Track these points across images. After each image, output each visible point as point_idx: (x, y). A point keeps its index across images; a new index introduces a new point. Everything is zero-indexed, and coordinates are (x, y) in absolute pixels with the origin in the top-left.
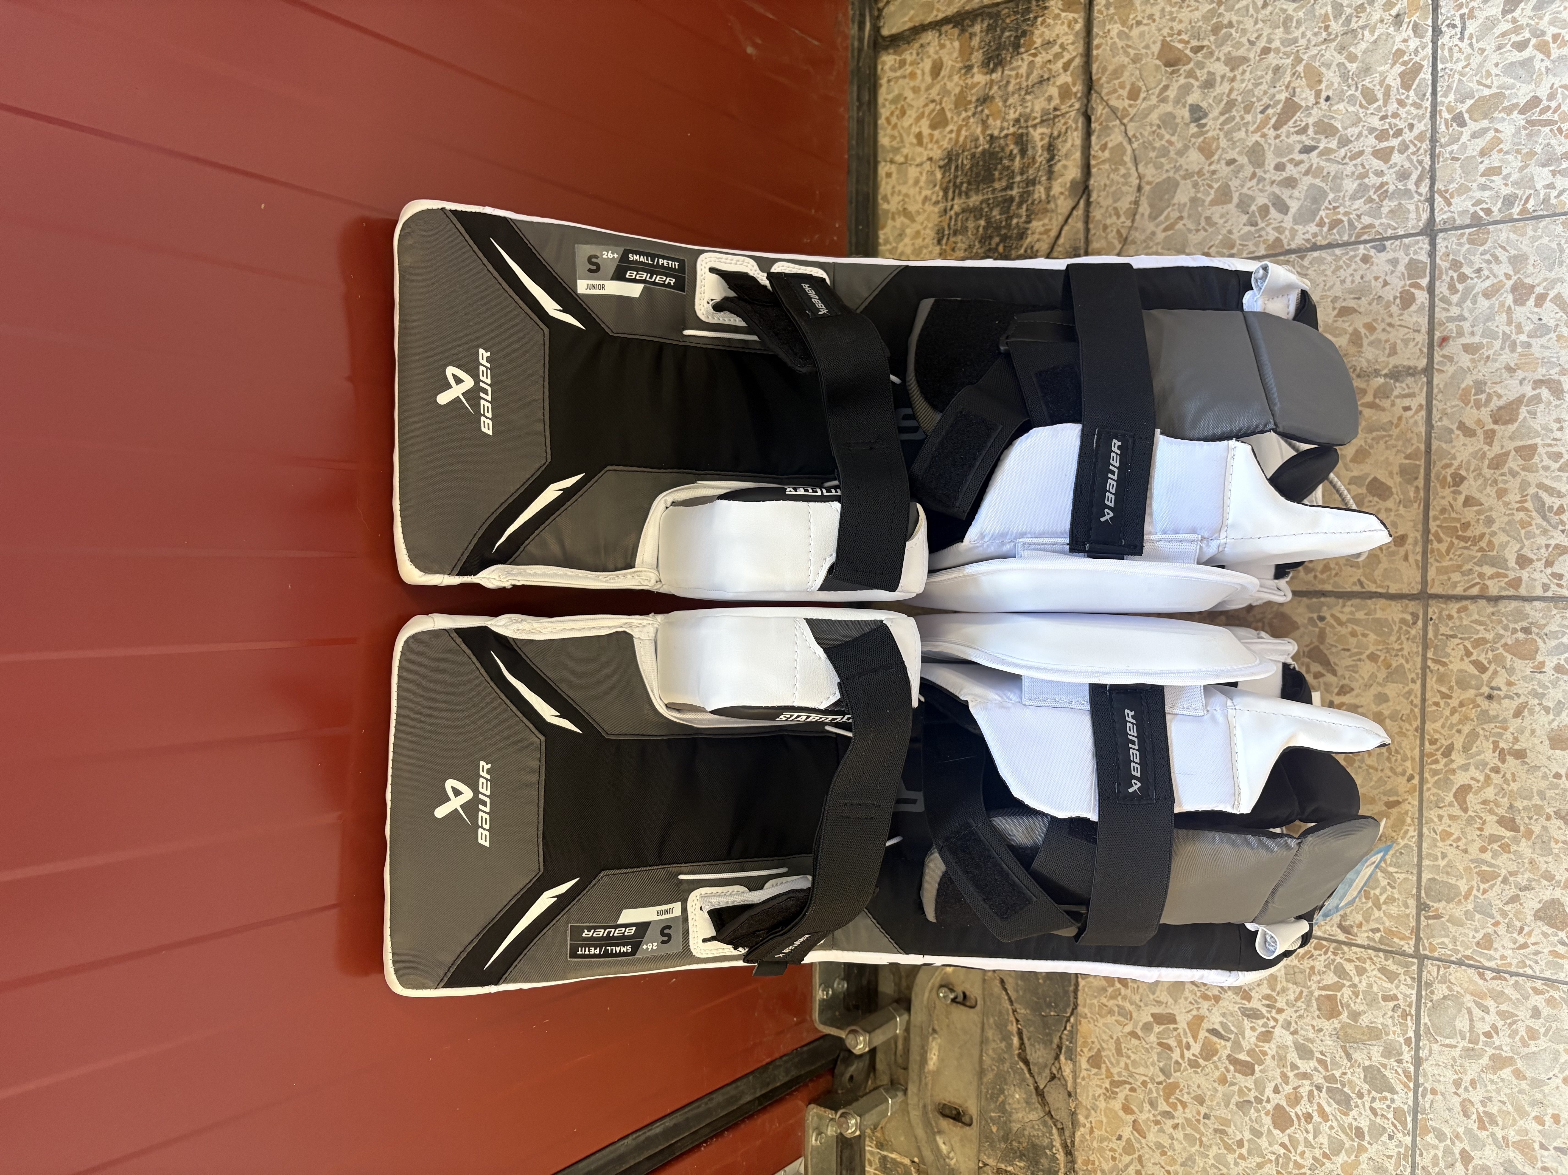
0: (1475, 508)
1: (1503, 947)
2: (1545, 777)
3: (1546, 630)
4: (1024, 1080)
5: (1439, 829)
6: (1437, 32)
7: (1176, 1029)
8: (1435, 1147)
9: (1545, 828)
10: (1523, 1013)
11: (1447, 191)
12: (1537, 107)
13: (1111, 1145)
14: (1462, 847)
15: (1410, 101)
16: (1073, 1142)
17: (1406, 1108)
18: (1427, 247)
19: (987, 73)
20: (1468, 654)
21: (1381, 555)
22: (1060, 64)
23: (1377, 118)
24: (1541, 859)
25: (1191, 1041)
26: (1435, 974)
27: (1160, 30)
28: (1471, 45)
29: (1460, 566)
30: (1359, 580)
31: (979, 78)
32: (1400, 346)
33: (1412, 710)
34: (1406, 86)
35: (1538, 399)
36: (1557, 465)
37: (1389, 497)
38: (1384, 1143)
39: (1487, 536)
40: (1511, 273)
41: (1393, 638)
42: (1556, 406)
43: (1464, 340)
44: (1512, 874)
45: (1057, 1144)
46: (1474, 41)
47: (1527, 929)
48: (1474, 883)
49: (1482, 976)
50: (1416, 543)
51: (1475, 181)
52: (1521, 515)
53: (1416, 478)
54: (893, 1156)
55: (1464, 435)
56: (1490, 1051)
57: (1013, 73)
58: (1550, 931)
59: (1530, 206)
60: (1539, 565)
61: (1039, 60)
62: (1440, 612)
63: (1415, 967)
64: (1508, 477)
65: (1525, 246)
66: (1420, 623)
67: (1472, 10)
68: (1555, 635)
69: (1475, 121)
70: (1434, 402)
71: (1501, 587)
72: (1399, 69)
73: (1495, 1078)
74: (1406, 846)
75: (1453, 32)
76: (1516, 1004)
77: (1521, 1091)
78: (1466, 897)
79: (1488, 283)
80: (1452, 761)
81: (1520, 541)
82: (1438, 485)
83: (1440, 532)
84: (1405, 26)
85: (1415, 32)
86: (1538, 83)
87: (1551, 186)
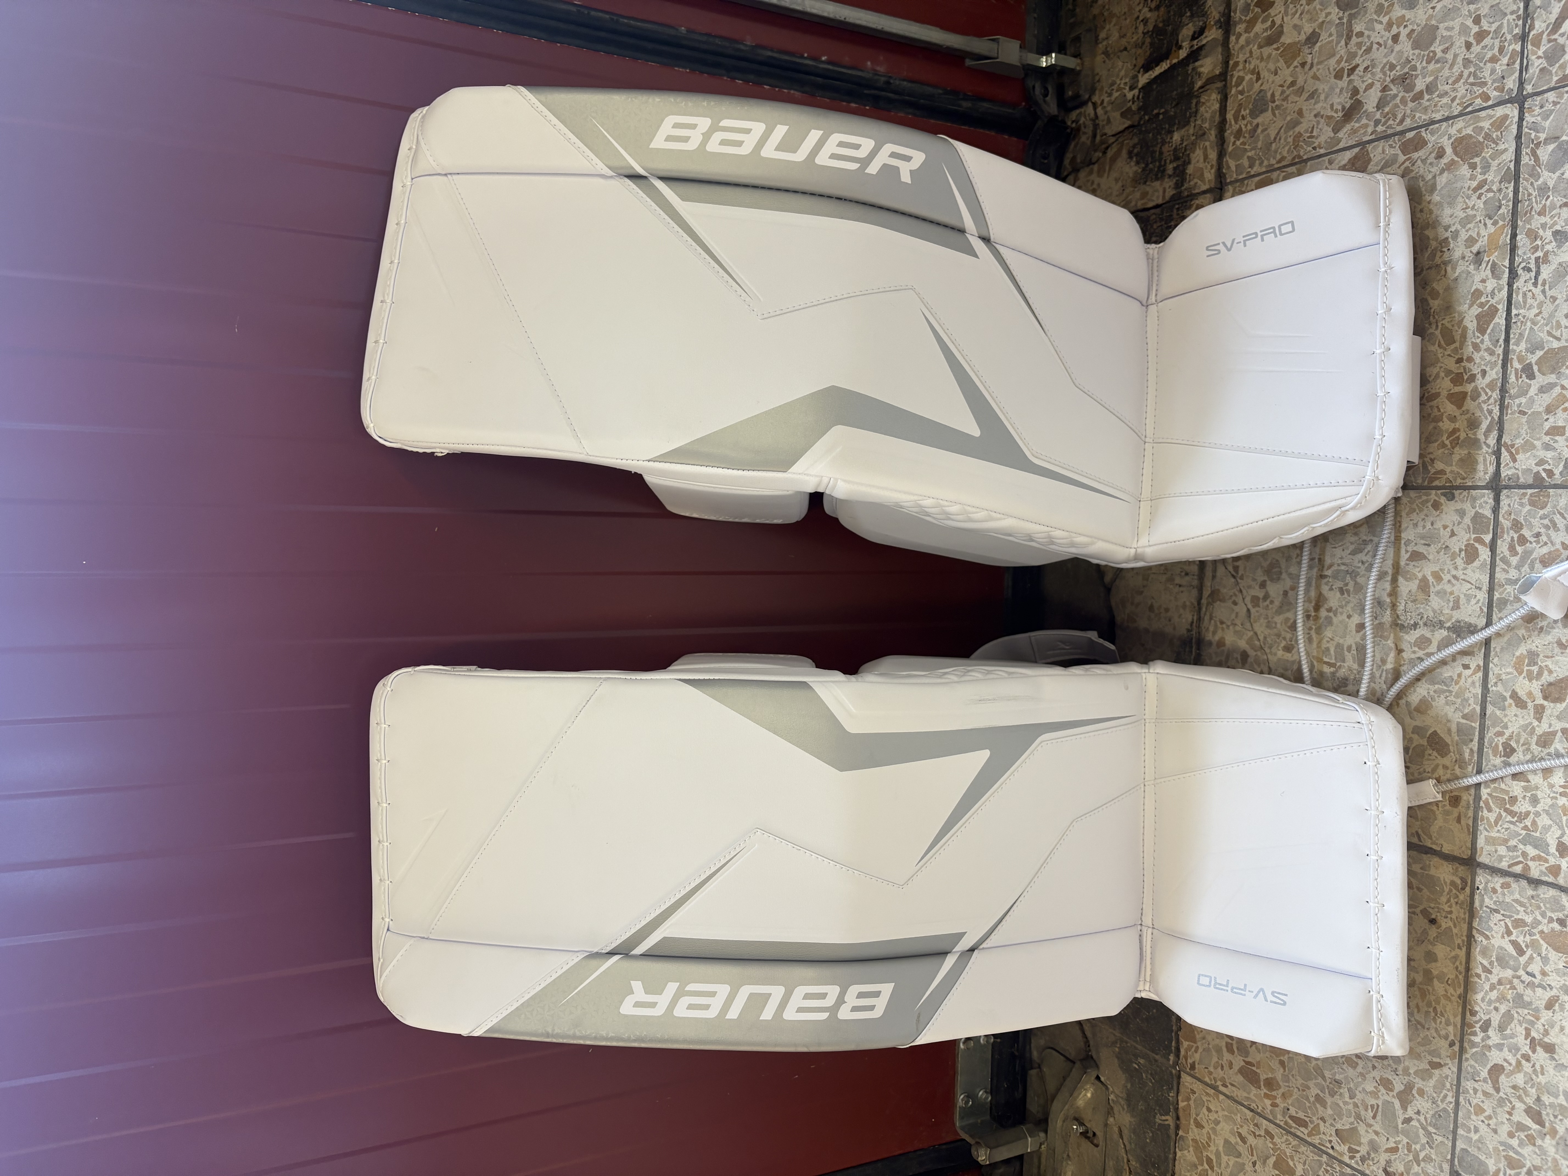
0: (1523, 784)
5: (1474, 1102)
6: (1513, 275)
11: (1513, 446)
14: (1493, 1126)
15: (1484, 346)
18: (1491, 501)
20: (1509, 933)
21: (1437, 812)
23: (1453, 360)
28: (1544, 292)
29: (1506, 841)
30: (1417, 833)
32: (1463, 600)
33: (1457, 976)
34: (1482, 329)
37: (1446, 754)
39: (1532, 816)
41: (1444, 899)
44: (1537, 1168)
46: (1547, 287)
48: (1503, 1166)
50: (1467, 807)
51: (1539, 439)
53: (1472, 740)
55: (1516, 706)
62: (1486, 883)
66: (1468, 889)
67: (1546, 254)
69: (1544, 374)
70: (1491, 665)
71: (1541, 871)
72: (1476, 310)
74: (1445, 1110)
75: (1528, 276)
79: (1545, 550)
80: (1489, 1037)
81: (1561, 828)
82: (1490, 752)
83: (1490, 801)
84: (1484, 265)
85: (1493, 272)
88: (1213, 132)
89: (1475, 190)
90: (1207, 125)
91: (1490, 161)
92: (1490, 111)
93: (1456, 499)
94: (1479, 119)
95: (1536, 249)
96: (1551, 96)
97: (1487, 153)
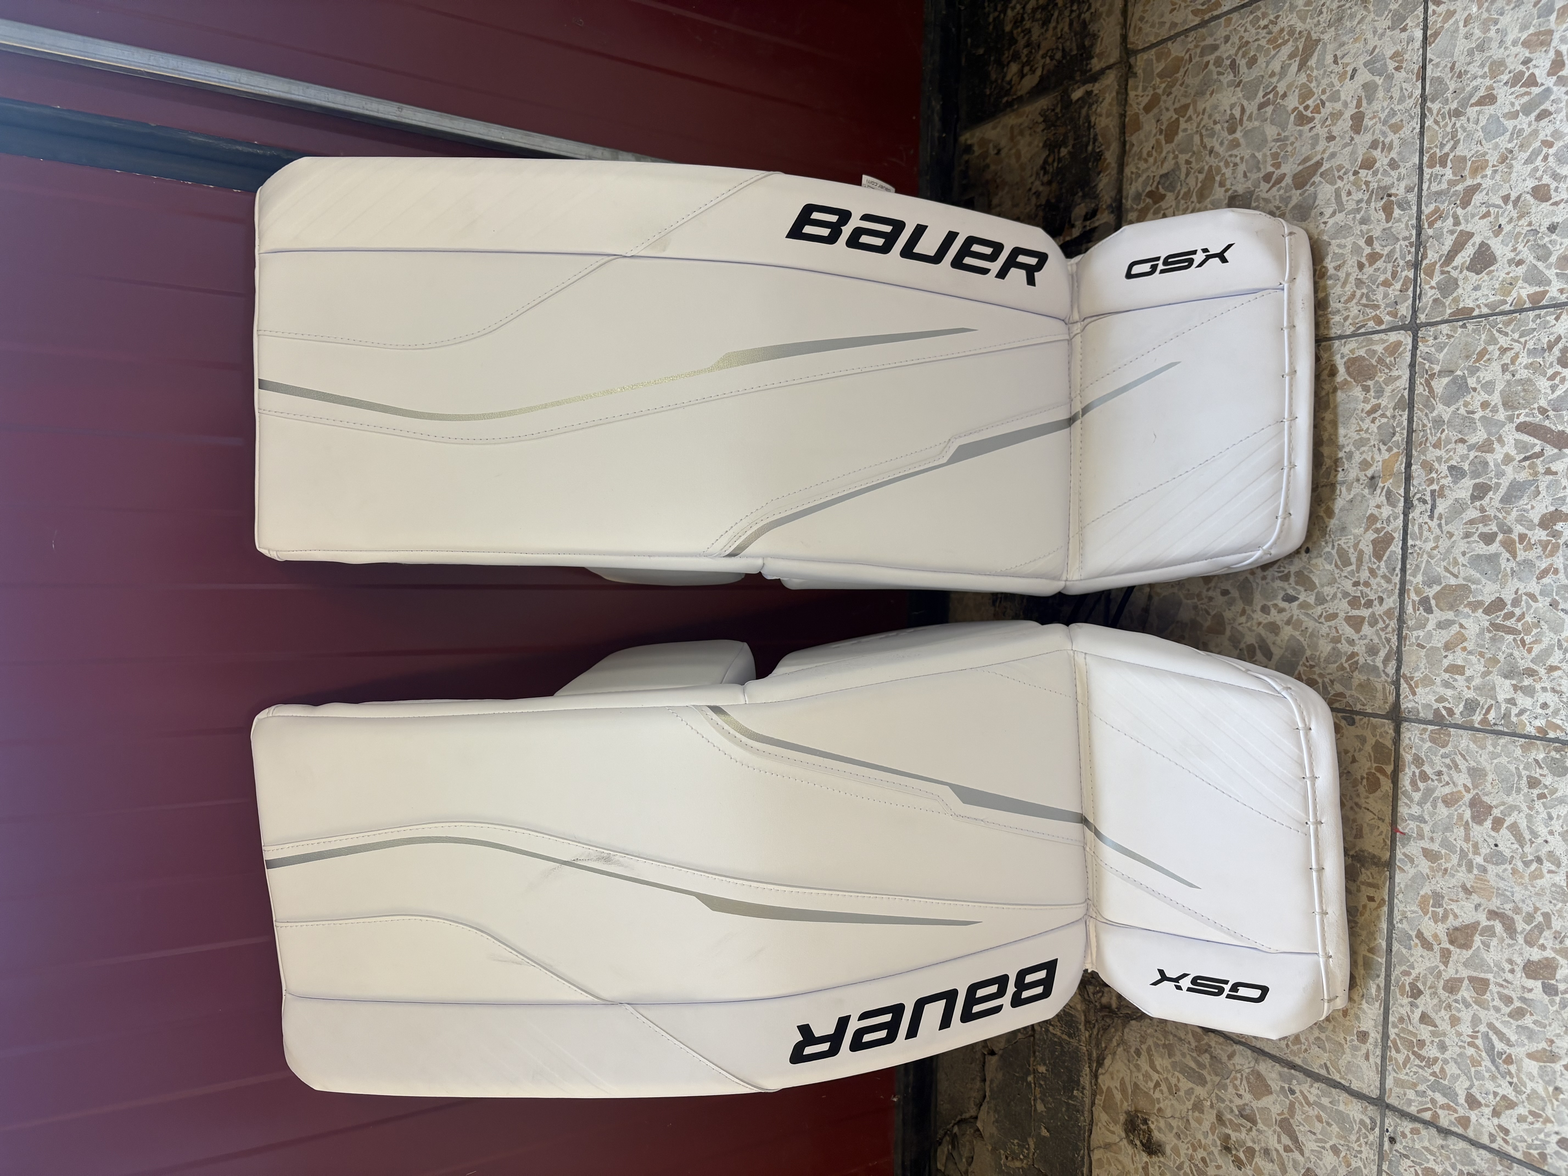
0: (1431, 1028)
6: (1408, 504)
11: (1412, 678)
12: (1501, 610)
15: (1381, 573)
18: (1392, 732)
21: (1346, 1046)
23: (1350, 583)
28: (1440, 526)
29: (1415, 1085)
30: (1325, 1064)
32: (1366, 831)
34: (1378, 555)
35: (1490, 932)
36: (1508, 1010)
39: (1440, 1063)
40: (1470, 785)
41: (1353, 1138)
42: (1510, 946)
43: (1426, 844)
46: (1443, 522)
50: (1376, 1044)
51: (1438, 675)
52: (1471, 1051)
53: (1378, 976)
55: (1422, 946)
59: (1492, 716)
60: (1487, 1111)
62: (1396, 1127)
64: (1461, 1006)
65: (1484, 760)
66: (1377, 1130)
67: (1442, 488)
69: (1441, 610)
70: (1396, 900)
71: (1450, 1121)
72: (1371, 535)
75: (1423, 508)
79: (1447, 790)
81: (1470, 1079)
82: (1397, 991)
83: (1398, 1041)
84: (1378, 491)
85: (1388, 499)
86: (1503, 585)
87: (1512, 701)
89: (1369, 413)
91: (1384, 386)
92: (1383, 336)
93: (1357, 724)
94: (1372, 342)
95: (1431, 481)
96: (1445, 329)
97: (1381, 378)
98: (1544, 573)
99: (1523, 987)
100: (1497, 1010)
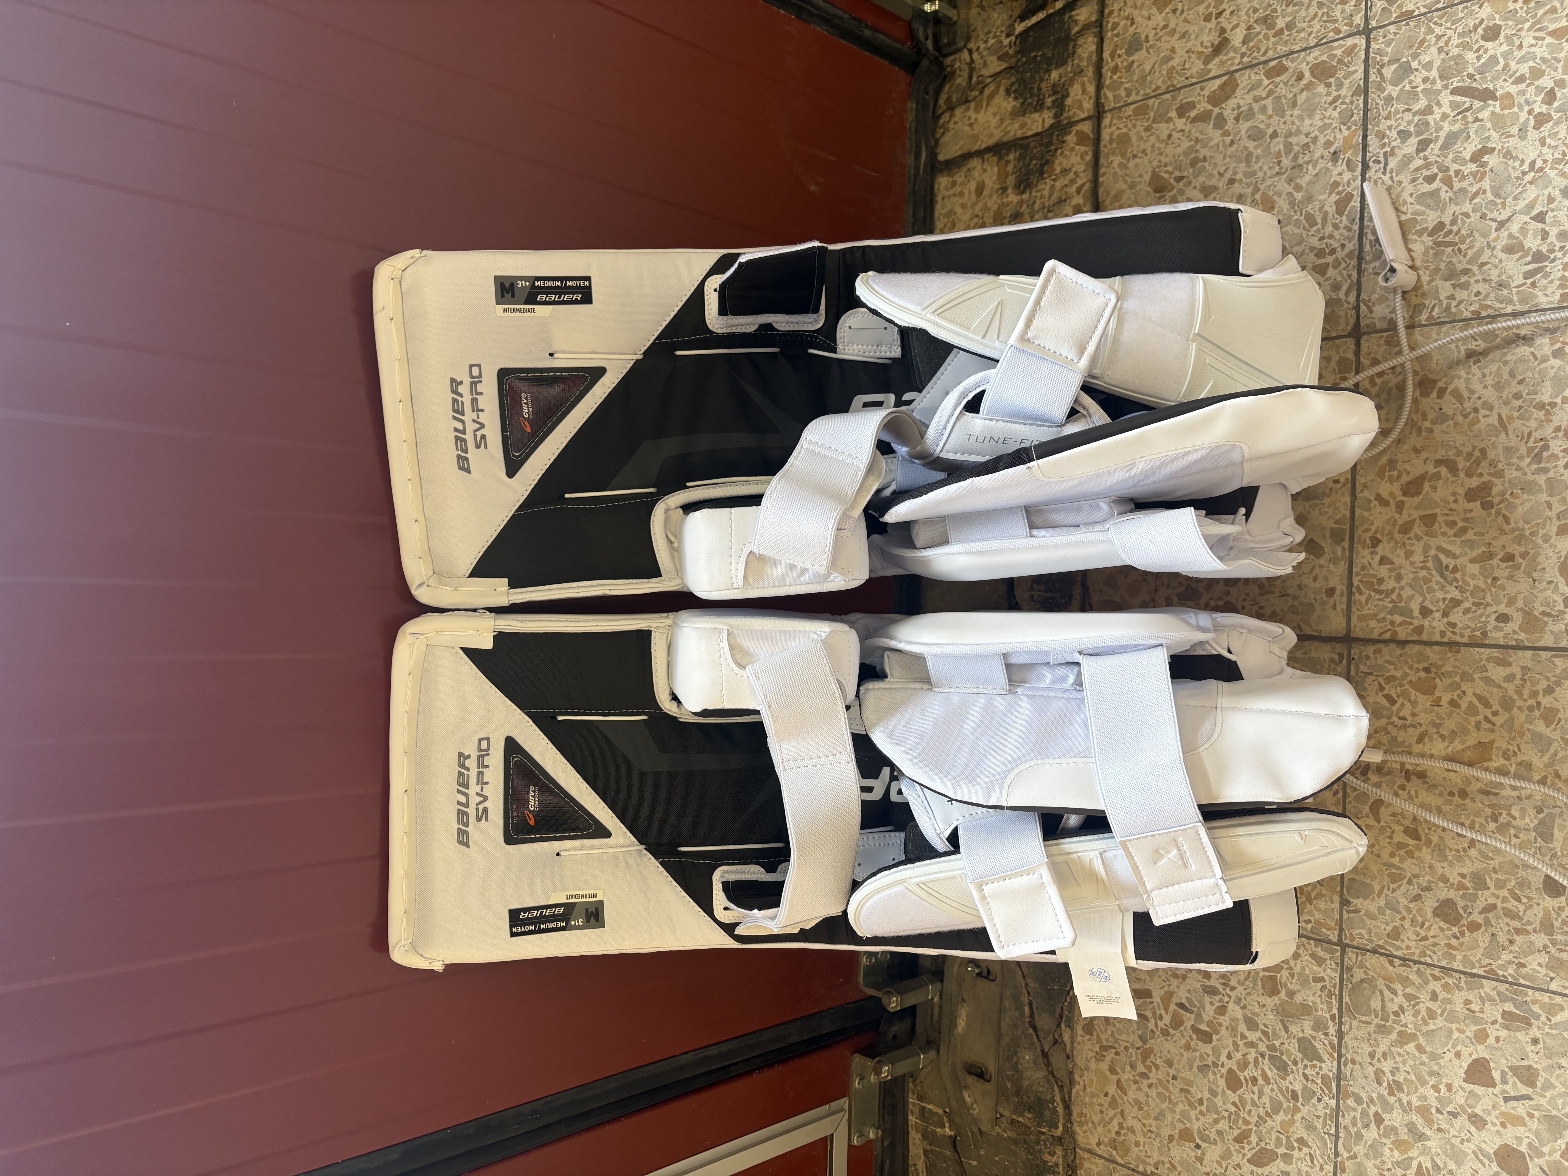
0: (1388, 567)
1: (1408, 939)
2: (1441, 795)
3: (1443, 670)
4: (1032, 1044)
6: (1365, 167)
7: (1152, 1003)
8: (1355, 1110)
9: (1441, 838)
10: (1424, 996)
11: (1369, 301)
12: (1442, 230)
13: (1100, 1101)
14: (1376, 852)
15: (1342, 225)
16: (1070, 1097)
17: (1331, 1075)
18: (1353, 347)
19: (1018, 194)
20: (1382, 689)
22: (1074, 189)
23: (1316, 239)
24: (1439, 864)
25: (1163, 1012)
26: (1354, 960)
27: (1150, 162)
28: (1391, 178)
29: (1376, 615)
31: (1013, 197)
34: (1340, 212)
35: (1437, 476)
36: (1453, 532)
38: (1314, 1104)
39: (1397, 590)
40: (1418, 369)
42: (1453, 482)
44: (1416, 876)
45: (1058, 1098)
46: (1394, 174)
47: (1427, 924)
48: (1385, 883)
49: (1391, 963)
50: (1342, 595)
52: (1424, 573)
53: (1343, 540)
54: (930, 1107)
55: (1380, 505)
56: (1398, 1028)
57: (1039, 194)
58: (1445, 926)
59: (1434, 314)
60: (1437, 615)
61: (1058, 184)
62: (1361, 653)
63: (1338, 954)
64: (1414, 541)
66: (1345, 662)
67: (1393, 149)
68: (1449, 675)
71: (1407, 633)
72: (1334, 197)
73: (1401, 1051)
75: (1378, 167)
76: (1419, 988)
77: (1422, 1063)
78: (1379, 896)
80: (1369, 779)
81: (1423, 595)
82: (1360, 546)
83: (1361, 586)
84: (1340, 162)
85: (1348, 166)
86: (1443, 211)
87: (1452, 297)
88: (1091, 69)
89: (1331, 104)
90: (1084, 63)
91: (1343, 80)
92: (1341, 42)
94: (1333, 48)
95: (1384, 145)
96: (1392, 28)
97: (1340, 74)
98: (1476, 195)
99: (1465, 510)
100: (1444, 534)
